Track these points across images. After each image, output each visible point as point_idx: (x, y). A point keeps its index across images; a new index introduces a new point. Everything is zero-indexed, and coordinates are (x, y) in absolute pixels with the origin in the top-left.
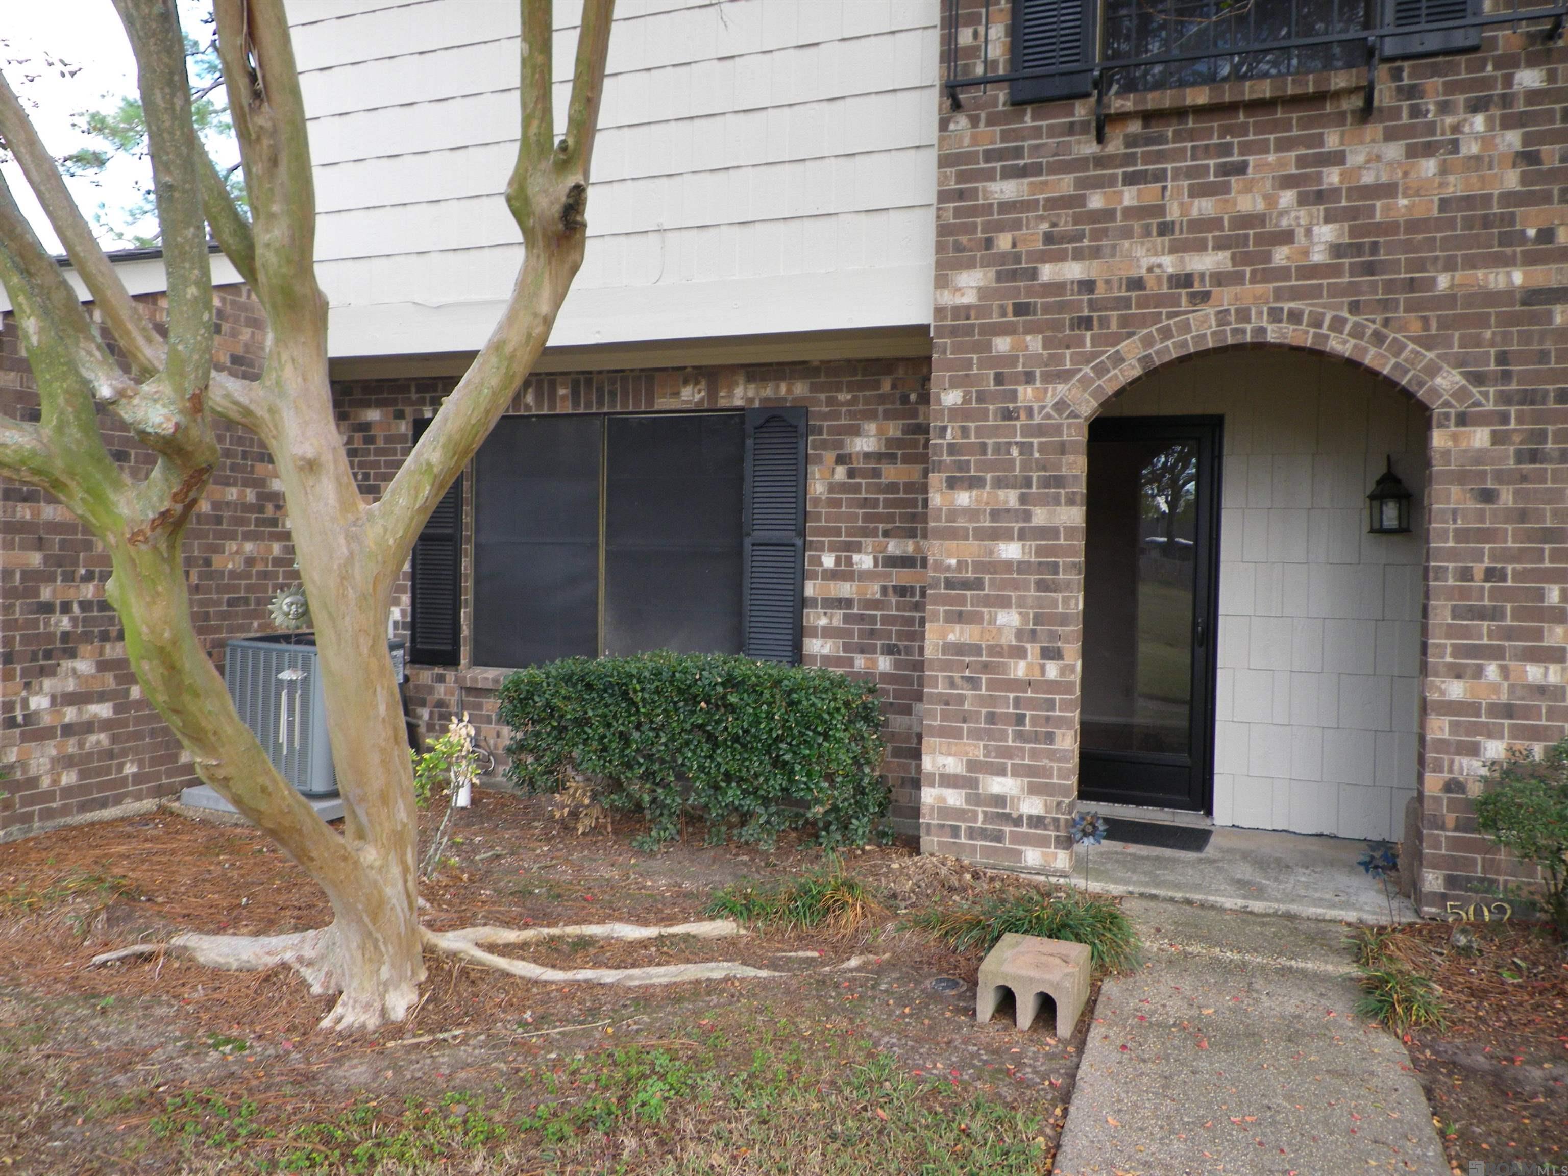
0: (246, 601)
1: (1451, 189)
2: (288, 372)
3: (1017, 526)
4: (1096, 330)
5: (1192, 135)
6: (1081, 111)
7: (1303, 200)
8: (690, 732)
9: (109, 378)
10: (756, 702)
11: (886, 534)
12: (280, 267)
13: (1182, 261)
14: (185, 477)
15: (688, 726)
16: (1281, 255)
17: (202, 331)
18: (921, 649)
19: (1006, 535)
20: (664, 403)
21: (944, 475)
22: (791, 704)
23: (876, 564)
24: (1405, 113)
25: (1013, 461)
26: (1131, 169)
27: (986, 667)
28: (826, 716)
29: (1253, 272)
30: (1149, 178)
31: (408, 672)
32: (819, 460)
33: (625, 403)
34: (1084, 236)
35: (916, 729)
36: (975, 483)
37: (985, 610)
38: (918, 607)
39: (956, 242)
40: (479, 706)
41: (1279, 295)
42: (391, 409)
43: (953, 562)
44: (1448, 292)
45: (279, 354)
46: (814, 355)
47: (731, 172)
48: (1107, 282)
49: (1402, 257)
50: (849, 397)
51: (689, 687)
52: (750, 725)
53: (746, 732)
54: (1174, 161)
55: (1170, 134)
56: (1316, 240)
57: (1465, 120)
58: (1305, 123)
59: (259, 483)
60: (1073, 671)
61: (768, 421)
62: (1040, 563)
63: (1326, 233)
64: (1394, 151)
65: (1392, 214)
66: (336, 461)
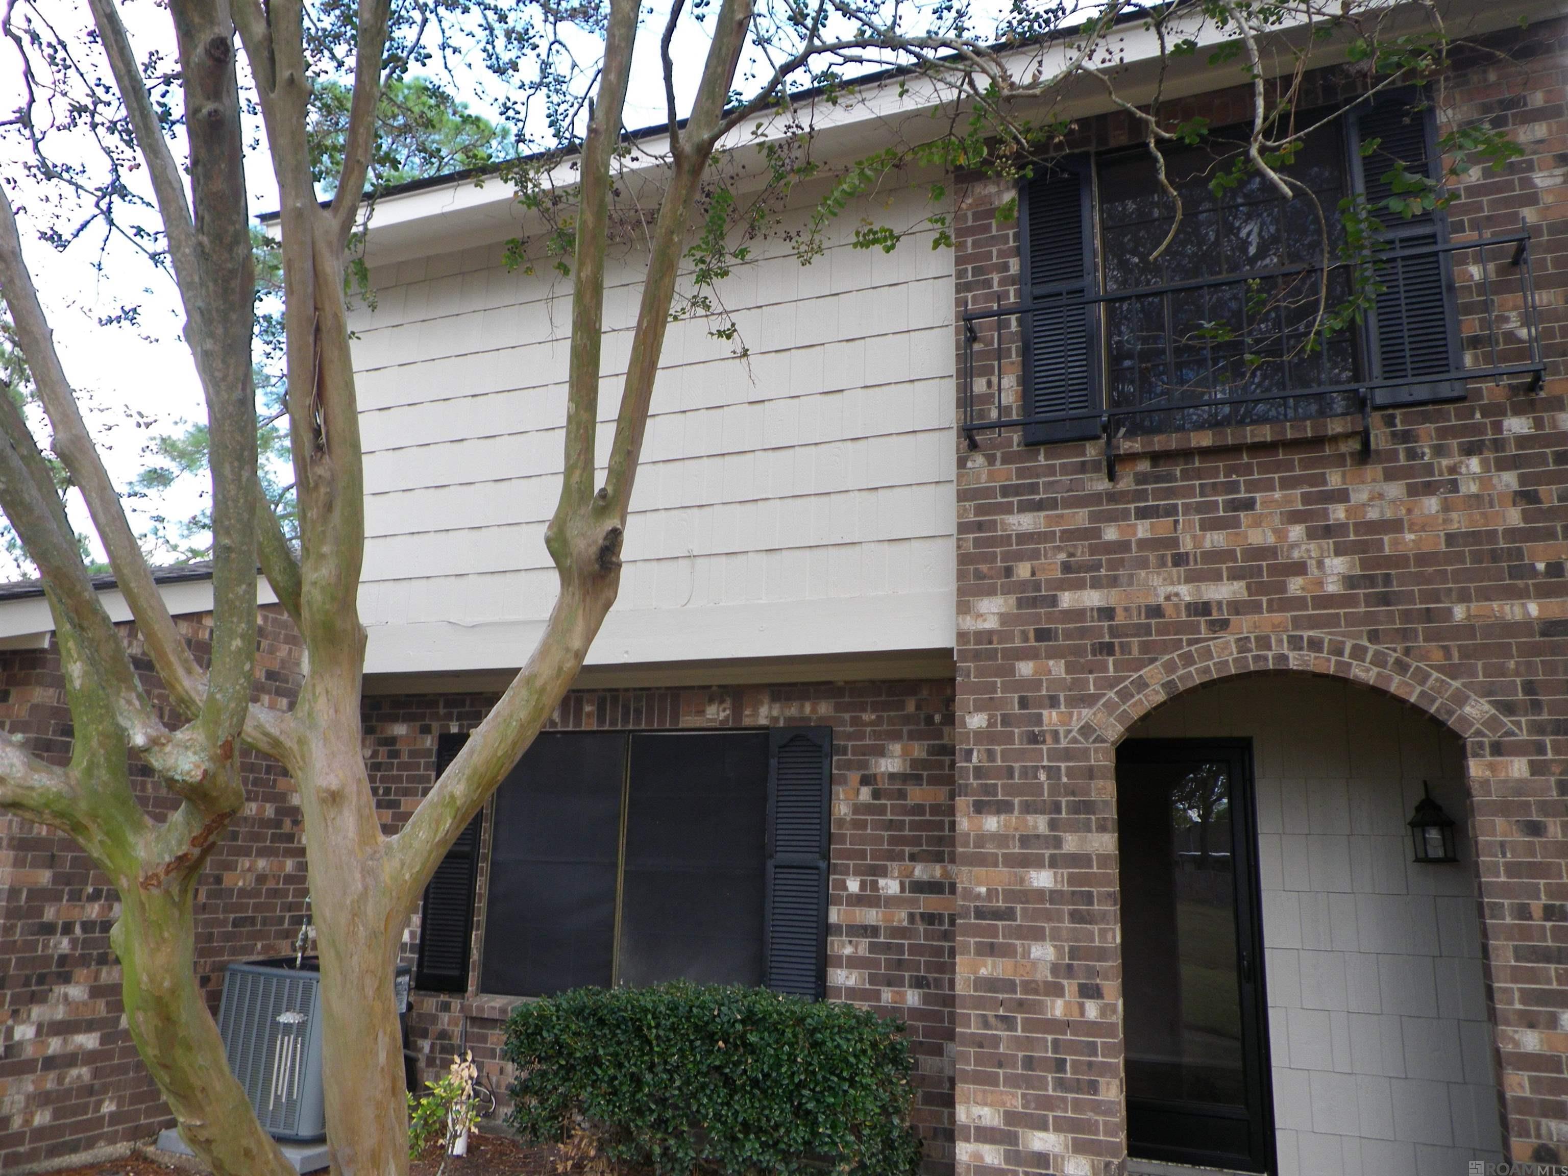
0: (252, 921)
1: (1456, 526)
2: (322, 704)
3: (1047, 853)
4: (1118, 656)
5: (1199, 474)
6: (1092, 451)
7: (1311, 534)
8: (705, 1075)
9: (144, 725)
10: (777, 1042)
11: (913, 858)
12: (324, 603)
13: (1198, 589)
14: (207, 821)
15: (704, 1068)
16: (1295, 586)
17: (242, 681)
18: (952, 983)
19: (1038, 864)
20: (689, 721)
21: (971, 799)
22: (815, 1045)
23: (903, 889)
24: (1402, 456)
25: (1041, 785)
26: (1143, 504)
27: (1021, 1005)
28: (852, 1060)
29: (1270, 602)
30: (1161, 512)
31: (411, 999)
32: (843, 781)
33: (650, 721)
34: (1101, 566)
35: (948, 1072)
36: (1003, 808)
37: (1018, 942)
38: (948, 936)
39: (976, 570)
40: (484, 1039)
41: (1297, 623)
42: (418, 724)
43: (983, 890)
44: (1466, 622)
45: (314, 686)
46: (839, 676)
47: (760, 503)
48: (1126, 609)
49: (1416, 588)
50: (873, 717)
51: (707, 1023)
52: (771, 1068)
53: (766, 1076)
54: (1184, 497)
55: (1178, 473)
56: (1329, 571)
57: (1461, 462)
58: (1305, 464)
59: (280, 798)
60: (1114, 1011)
61: (792, 740)
62: (1073, 893)
63: (1338, 565)
64: (1395, 490)
65: (1400, 547)
66: (359, 793)
